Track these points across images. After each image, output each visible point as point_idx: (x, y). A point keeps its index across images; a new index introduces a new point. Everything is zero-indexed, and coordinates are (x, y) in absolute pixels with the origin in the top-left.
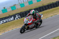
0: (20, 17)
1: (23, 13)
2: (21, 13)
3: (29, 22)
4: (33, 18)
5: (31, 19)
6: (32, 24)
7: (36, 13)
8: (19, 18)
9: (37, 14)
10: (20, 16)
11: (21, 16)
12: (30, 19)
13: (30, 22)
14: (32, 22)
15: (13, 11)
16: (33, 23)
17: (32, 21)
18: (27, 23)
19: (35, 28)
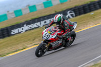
0: (74, 15)
1: (79, 9)
2: (75, 7)
3: (51, 36)
4: (58, 30)
5: (56, 31)
6: (57, 40)
7: (64, 20)
8: (73, 17)
9: (65, 22)
10: (73, 13)
11: (76, 14)
12: (54, 31)
13: (53, 37)
14: (57, 36)
15: (62, 4)
16: (59, 38)
17: (57, 34)
18: (49, 39)
19: (63, 48)
